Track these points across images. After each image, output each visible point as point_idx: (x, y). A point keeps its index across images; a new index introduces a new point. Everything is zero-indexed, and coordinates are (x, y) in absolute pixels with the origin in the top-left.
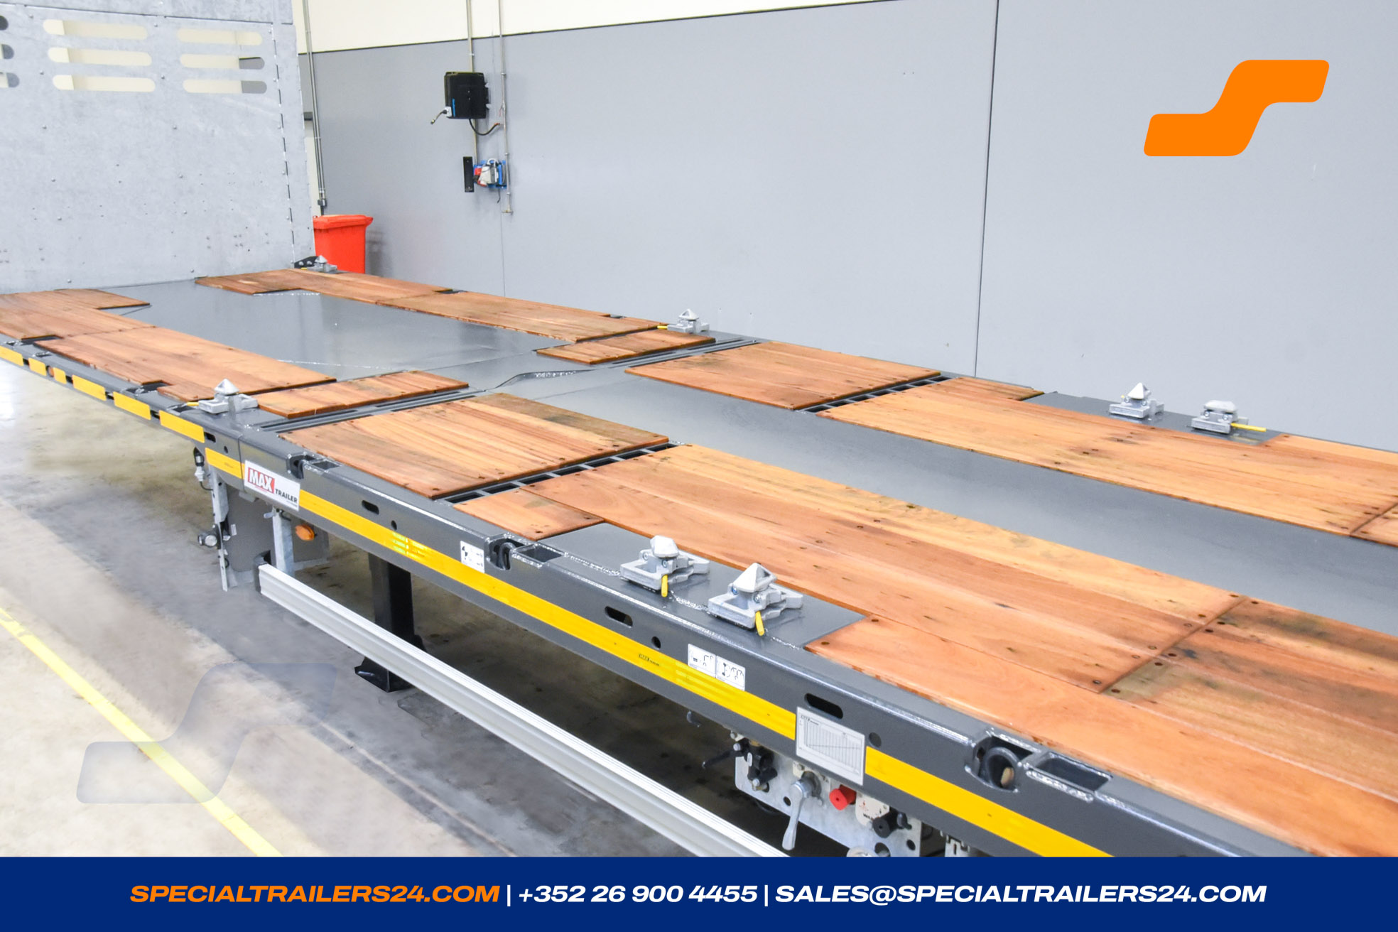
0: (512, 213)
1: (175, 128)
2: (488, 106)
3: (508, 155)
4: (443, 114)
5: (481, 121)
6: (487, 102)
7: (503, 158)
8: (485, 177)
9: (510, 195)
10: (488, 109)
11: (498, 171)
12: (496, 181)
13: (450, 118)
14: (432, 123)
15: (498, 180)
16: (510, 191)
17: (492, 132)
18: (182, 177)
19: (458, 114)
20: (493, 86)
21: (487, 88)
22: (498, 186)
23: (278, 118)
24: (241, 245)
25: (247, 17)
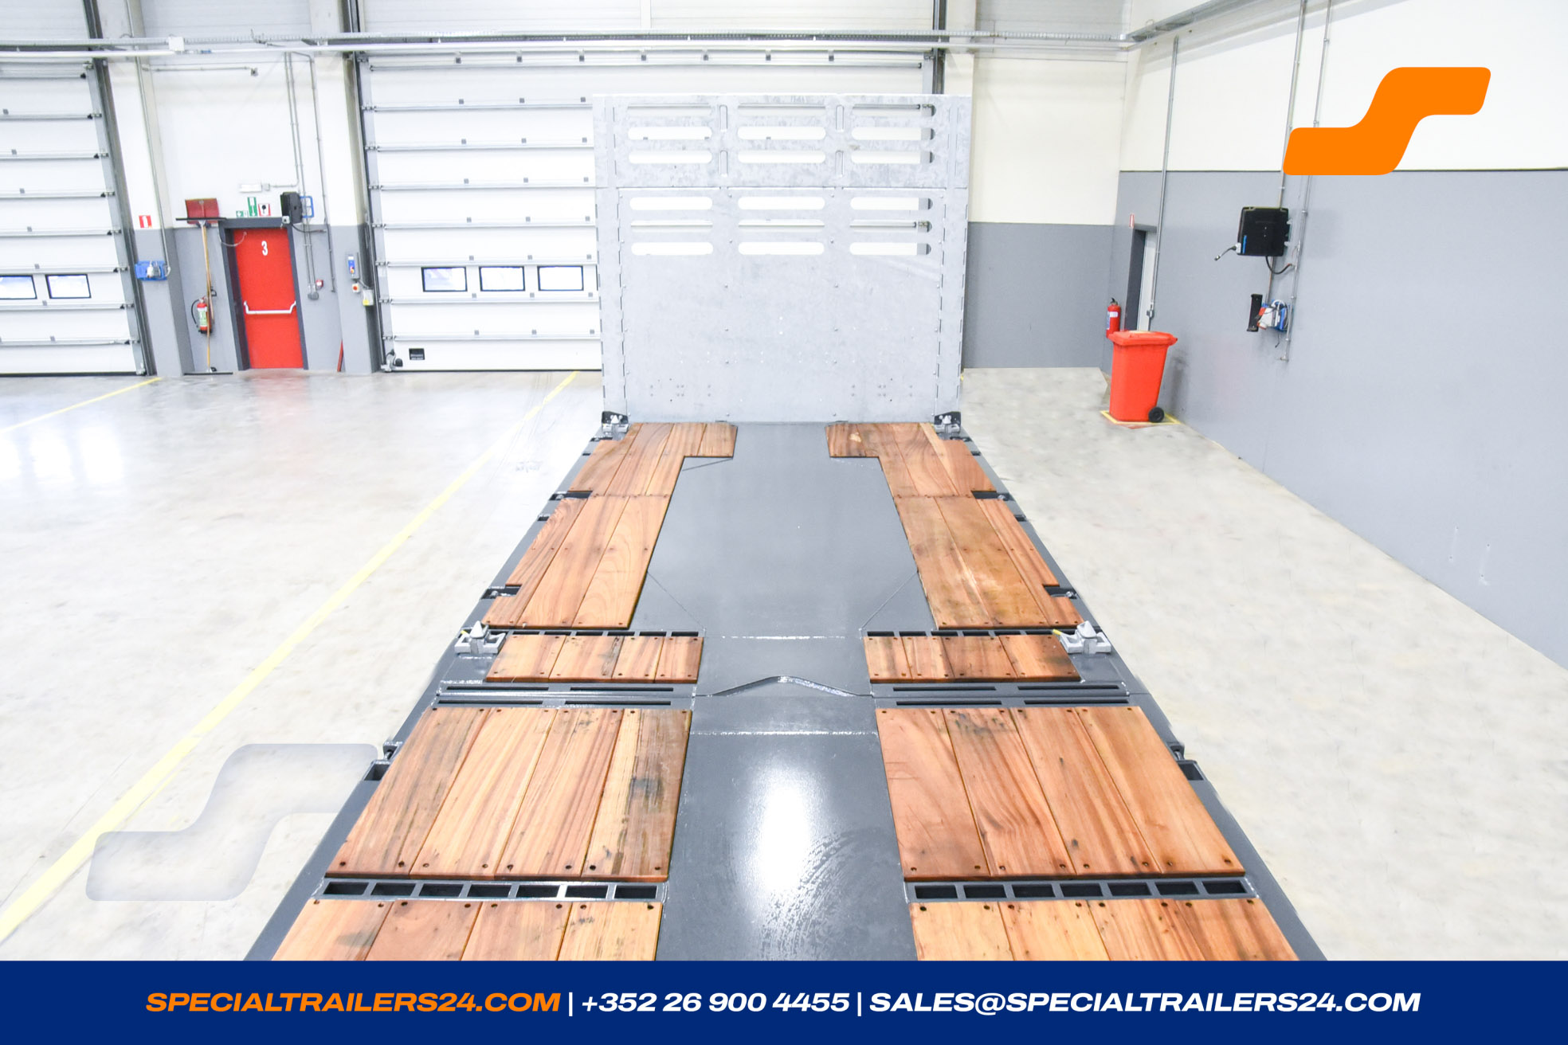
0: (1287, 361)
1: (837, 287)
2: (1286, 243)
3: (1295, 298)
4: (1232, 251)
5: (1279, 259)
6: (1287, 239)
7: (1289, 302)
8: (1267, 318)
9: (1290, 341)
10: (1287, 247)
11: (1280, 314)
12: (1276, 325)
13: (1238, 254)
14: (1216, 259)
15: (1279, 324)
16: (1290, 338)
17: (1285, 272)
18: (836, 330)
19: (1249, 250)
20: (1294, 222)
21: (1289, 226)
22: (1281, 330)
23: (938, 279)
24: (885, 395)
25: (920, 184)
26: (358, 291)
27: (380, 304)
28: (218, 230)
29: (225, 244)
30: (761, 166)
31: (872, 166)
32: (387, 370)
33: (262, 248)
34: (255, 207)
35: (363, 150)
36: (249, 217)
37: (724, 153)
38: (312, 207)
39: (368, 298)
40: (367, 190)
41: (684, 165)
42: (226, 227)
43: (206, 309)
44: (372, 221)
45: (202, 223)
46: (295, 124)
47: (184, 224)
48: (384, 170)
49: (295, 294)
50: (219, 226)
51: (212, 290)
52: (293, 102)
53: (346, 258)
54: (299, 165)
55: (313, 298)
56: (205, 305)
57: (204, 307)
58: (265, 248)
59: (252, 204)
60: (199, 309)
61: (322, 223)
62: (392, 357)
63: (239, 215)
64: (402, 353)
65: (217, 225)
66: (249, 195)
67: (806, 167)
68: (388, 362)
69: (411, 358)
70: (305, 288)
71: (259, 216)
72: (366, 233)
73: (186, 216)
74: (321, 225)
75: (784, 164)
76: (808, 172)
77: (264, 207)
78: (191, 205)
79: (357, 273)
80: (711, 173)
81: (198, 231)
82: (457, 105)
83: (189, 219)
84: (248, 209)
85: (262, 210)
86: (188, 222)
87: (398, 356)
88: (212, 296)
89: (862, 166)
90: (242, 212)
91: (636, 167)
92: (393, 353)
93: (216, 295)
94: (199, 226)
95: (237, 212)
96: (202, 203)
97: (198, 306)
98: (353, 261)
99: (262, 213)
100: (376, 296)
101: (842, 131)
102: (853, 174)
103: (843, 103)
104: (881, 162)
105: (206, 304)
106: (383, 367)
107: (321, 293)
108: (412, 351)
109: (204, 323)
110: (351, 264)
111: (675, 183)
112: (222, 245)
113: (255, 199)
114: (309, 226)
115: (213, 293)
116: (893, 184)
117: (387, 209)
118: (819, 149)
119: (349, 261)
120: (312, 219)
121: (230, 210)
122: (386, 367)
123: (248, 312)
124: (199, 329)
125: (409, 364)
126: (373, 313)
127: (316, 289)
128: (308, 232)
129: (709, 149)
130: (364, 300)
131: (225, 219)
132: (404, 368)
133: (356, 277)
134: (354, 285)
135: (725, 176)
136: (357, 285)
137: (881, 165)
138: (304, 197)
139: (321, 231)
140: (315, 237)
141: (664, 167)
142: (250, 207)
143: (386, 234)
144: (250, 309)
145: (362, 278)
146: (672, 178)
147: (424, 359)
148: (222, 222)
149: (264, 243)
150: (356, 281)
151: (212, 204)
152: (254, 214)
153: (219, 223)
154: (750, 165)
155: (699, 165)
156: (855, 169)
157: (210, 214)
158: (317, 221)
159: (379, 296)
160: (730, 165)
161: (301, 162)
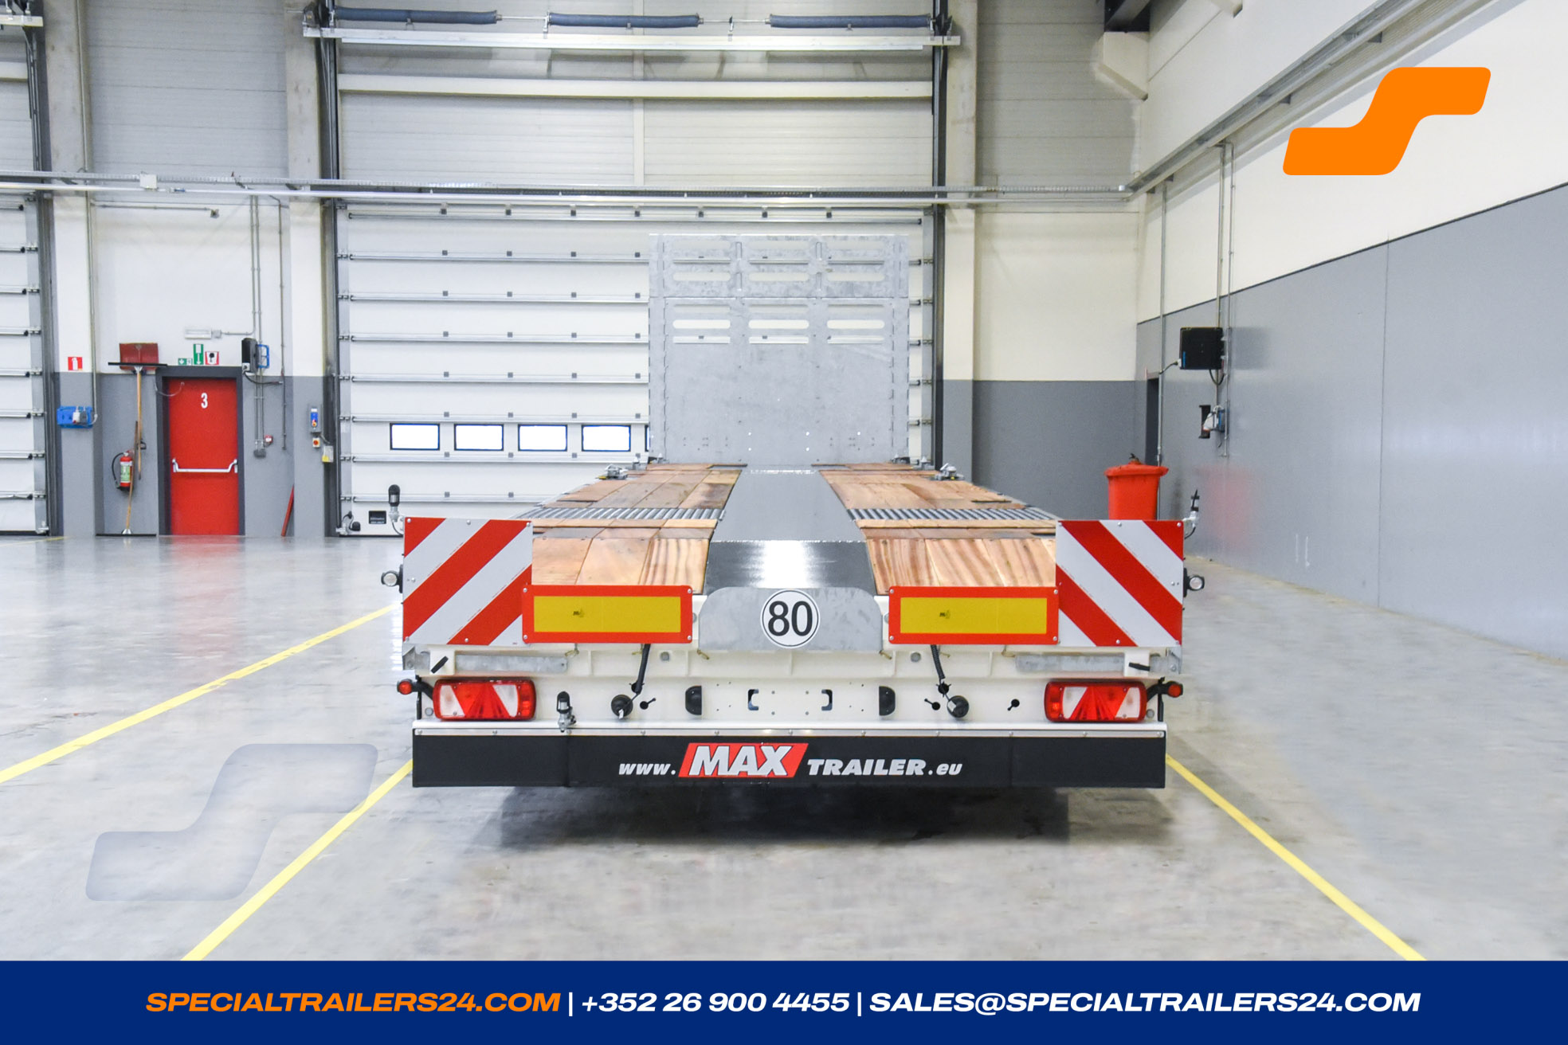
1: (818, 367)
4: (1174, 366)
6: (1223, 353)
9: (1228, 440)
10: (1224, 361)
13: (1181, 369)
16: (1228, 436)
18: (818, 398)
21: (1224, 342)
23: (890, 360)
24: (854, 445)
25: (875, 295)
26: (318, 446)
27: (340, 461)
28: (154, 378)
29: (161, 393)
30: (765, 283)
31: (841, 283)
32: (342, 533)
33: (201, 401)
34: (201, 354)
35: (334, 298)
36: (194, 365)
37: (739, 275)
38: (267, 357)
39: (327, 455)
40: (336, 339)
41: (712, 282)
42: (166, 375)
43: (130, 463)
44: (339, 373)
45: (138, 369)
46: (256, 270)
47: (116, 370)
48: (357, 321)
49: (237, 451)
50: (156, 375)
51: (142, 443)
52: (256, 246)
53: (308, 411)
54: (257, 313)
55: (260, 455)
56: (130, 459)
57: (129, 461)
58: (205, 400)
59: (198, 351)
60: (122, 463)
61: (279, 374)
62: (349, 521)
63: (182, 362)
64: (361, 515)
65: (154, 372)
66: (196, 342)
67: (795, 284)
68: (344, 525)
69: (370, 522)
70: (250, 444)
71: (204, 365)
72: (331, 384)
73: (118, 361)
74: (277, 377)
75: (781, 282)
76: (797, 287)
77: (212, 355)
78: (126, 349)
79: (319, 427)
80: (730, 288)
81: (131, 379)
82: (441, 256)
83: (122, 364)
84: (192, 356)
85: (209, 358)
86: (121, 368)
87: (356, 519)
88: (142, 449)
89: (835, 283)
90: (185, 360)
91: (678, 283)
92: (350, 516)
93: (145, 448)
94: (134, 372)
95: (179, 359)
96: (138, 348)
97: (122, 460)
98: (316, 414)
99: (209, 362)
100: (337, 453)
101: (820, 259)
102: (828, 289)
103: (821, 240)
104: (847, 280)
105: (132, 458)
106: (338, 530)
107: (269, 451)
108: (372, 514)
109: (126, 479)
110: (314, 416)
111: (705, 294)
112: (158, 394)
113: (202, 346)
114: (263, 377)
115: (143, 446)
116: (856, 295)
117: (357, 361)
118: (805, 272)
119: (312, 414)
120: (267, 370)
121: (169, 356)
122: (342, 531)
123: (176, 469)
124: (119, 485)
125: (367, 528)
126: (332, 472)
127: (264, 446)
128: (261, 383)
129: (729, 272)
130: (324, 457)
131: (166, 365)
132: (362, 532)
133: (318, 430)
134: (314, 439)
135: (740, 290)
136: (318, 439)
137: (847, 283)
138: (261, 346)
139: (277, 384)
140: (268, 390)
141: (697, 283)
142: (195, 355)
143: (354, 388)
144: (180, 467)
145: (323, 433)
146: (703, 291)
147: (385, 523)
148: (161, 369)
149: (204, 395)
150: (316, 435)
151: (152, 349)
152: (199, 363)
153: (158, 371)
154: (757, 283)
155: (722, 282)
156: (830, 286)
157: (146, 360)
158: (272, 371)
159: (340, 453)
160: (743, 282)
161: (260, 309)
